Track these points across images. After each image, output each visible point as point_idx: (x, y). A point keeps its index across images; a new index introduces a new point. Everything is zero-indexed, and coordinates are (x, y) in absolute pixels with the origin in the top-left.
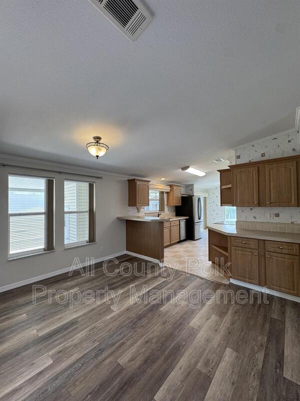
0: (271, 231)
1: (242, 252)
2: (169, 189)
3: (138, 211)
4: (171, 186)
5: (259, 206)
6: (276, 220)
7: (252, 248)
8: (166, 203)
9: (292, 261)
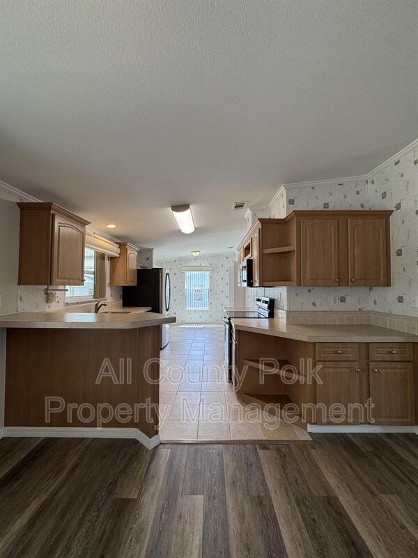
0: (337, 323)
1: (334, 370)
2: (119, 250)
3: (48, 298)
4: (122, 246)
5: (339, 285)
6: (342, 307)
7: (351, 359)
8: (108, 281)
9: (404, 371)
